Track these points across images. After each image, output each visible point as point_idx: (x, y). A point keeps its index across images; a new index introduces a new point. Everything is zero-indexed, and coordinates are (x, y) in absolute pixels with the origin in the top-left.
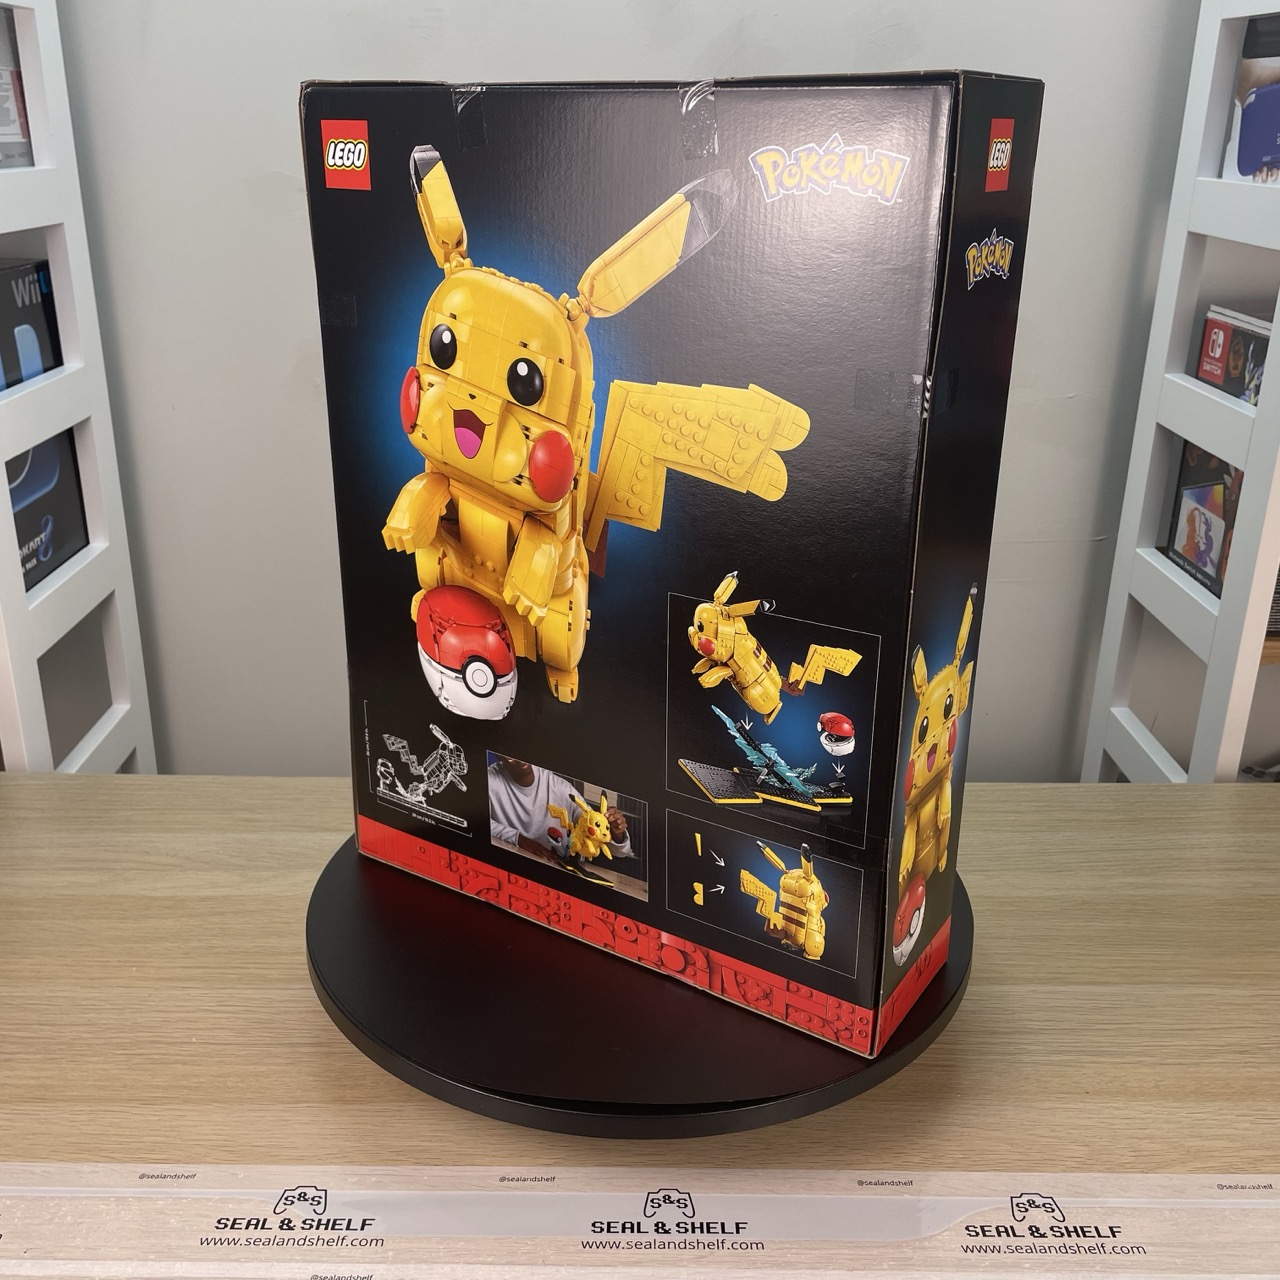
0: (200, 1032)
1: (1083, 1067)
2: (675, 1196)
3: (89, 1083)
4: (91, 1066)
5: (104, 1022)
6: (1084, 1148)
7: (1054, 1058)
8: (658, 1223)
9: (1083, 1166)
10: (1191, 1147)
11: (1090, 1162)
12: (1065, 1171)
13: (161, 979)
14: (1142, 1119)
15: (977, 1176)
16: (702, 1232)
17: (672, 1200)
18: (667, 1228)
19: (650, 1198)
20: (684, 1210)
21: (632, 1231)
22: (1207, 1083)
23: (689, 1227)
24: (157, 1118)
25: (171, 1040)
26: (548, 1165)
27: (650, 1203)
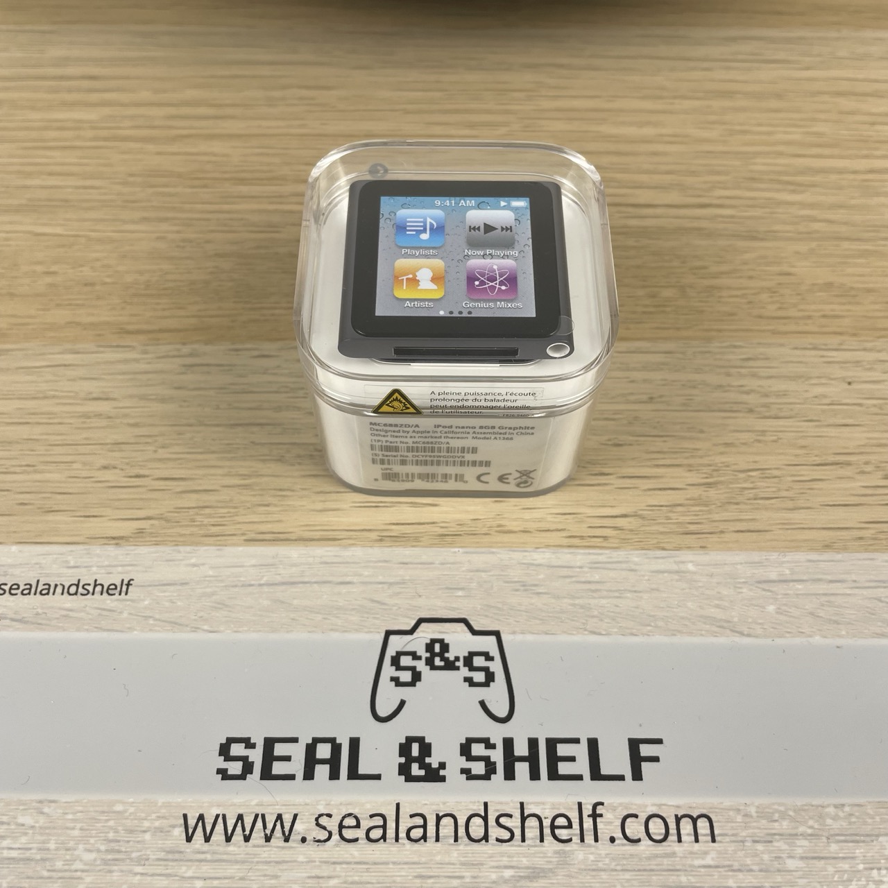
2: (460, 642)
8: (410, 740)
16: (535, 775)
17: (451, 655)
18: (434, 761)
19: (391, 652)
20: (481, 693)
21: (334, 775)
23: (497, 756)
26: (117, 540)
27: (388, 671)
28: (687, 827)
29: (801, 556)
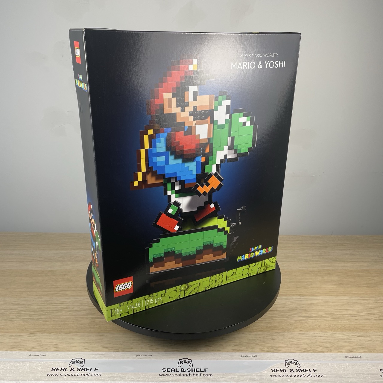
0: (48, 312)
1: (308, 321)
2: (187, 360)
3: (15, 327)
4: (15, 322)
5: (20, 308)
6: (306, 346)
7: (300, 318)
8: (182, 369)
9: (306, 351)
10: (338, 345)
11: (309, 350)
12: (301, 352)
13: (37, 295)
14: (324, 337)
15: (276, 354)
16: (195, 371)
17: (186, 362)
18: (184, 370)
19: (180, 361)
20: (189, 365)
21: (174, 371)
22: (344, 326)
23: (191, 370)
24: (35, 338)
25: (40, 314)
26: (150, 351)
27: (180, 363)
28: (210, 375)
29: (224, 353)
